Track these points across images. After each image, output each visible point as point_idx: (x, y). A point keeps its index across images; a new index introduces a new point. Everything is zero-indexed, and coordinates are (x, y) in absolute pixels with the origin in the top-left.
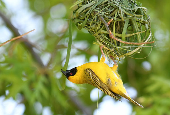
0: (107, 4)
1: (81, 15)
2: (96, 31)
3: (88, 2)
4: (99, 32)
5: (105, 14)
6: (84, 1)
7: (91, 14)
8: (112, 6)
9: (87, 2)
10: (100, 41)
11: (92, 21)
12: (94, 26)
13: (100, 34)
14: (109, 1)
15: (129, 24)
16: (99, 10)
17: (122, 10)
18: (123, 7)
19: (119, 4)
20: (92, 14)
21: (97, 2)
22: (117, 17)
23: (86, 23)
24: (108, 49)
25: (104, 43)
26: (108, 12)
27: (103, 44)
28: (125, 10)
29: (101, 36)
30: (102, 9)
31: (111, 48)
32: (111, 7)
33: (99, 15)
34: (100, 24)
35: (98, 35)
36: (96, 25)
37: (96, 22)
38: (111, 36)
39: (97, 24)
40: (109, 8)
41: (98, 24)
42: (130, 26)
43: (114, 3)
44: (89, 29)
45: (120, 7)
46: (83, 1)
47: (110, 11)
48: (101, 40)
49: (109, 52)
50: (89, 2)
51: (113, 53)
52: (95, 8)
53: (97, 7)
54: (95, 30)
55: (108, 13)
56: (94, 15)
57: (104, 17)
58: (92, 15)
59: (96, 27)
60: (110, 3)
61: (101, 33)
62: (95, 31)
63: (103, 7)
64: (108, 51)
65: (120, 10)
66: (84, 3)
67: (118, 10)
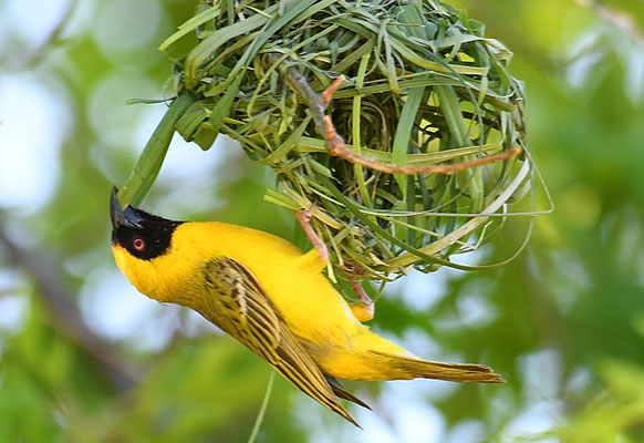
0: (325, 20)
1: (207, 76)
2: (277, 139)
3: (241, 15)
4: (288, 146)
5: (313, 62)
6: (225, 15)
7: (252, 65)
8: (346, 30)
9: (237, 19)
10: (294, 187)
11: (255, 96)
12: (264, 118)
13: (293, 155)
14: (333, 8)
15: (434, 130)
16: (290, 46)
17: (390, 43)
18: (396, 30)
19: (378, 21)
20: (256, 65)
21: (281, 12)
22: (368, 78)
23: (231, 109)
24: (335, 224)
25: (314, 198)
26: (327, 52)
27: (312, 201)
28: (409, 45)
29: (298, 163)
30: (302, 39)
31: (347, 220)
32: (341, 33)
33: (283, 69)
34: (293, 110)
35: (284, 159)
36: (274, 112)
37: (273, 101)
38: (334, 147)
39: (278, 111)
40: (331, 36)
41: (283, 108)
42: (438, 139)
43: (355, 16)
44: (243, 134)
45: (383, 33)
46: (218, 13)
47: (336, 48)
48: (302, 180)
49: (340, 236)
50: (246, 16)
51: (358, 245)
52: (272, 40)
53: (279, 34)
54: (270, 137)
55: (330, 56)
56: (265, 71)
57: (311, 75)
58: (257, 69)
59: (276, 123)
60: (339, 15)
61: (300, 150)
62: (272, 144)
63: (308, 35)
64: (335, 232)
65: (383, 43)
66: (222, 22)
67: (376, 44)
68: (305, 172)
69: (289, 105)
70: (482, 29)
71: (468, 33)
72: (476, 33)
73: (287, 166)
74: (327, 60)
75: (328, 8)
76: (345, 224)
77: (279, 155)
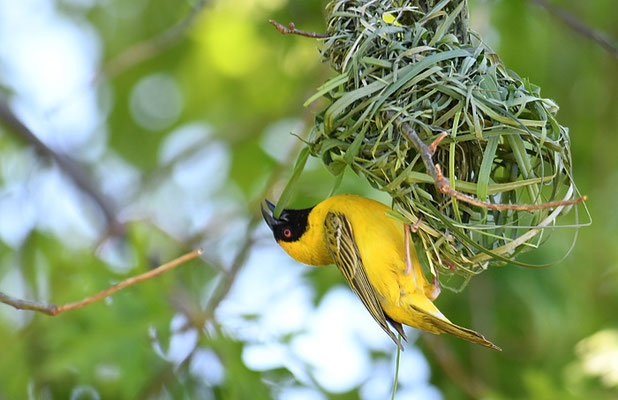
0: (428, 86)
1: (341, 126)
2: (393, 174)
3: (364, 82)
4: (401, 178)
5: (419, 118)
6: (352, 80)
7: (374, 118)
8: (442, 94)
9: (361, 83)
10: (406, 207)
11: (378, 143)
12: (384, 158)
13: (405, 185)
14: (433, 78)
15: (500, 161)
16: (402, 105)
17: (475, 104)
18: (479, 94)
19: (465, 87)
20: (377, 119)
21: (395, 80)
22: (461, 129)
23: (360, 150)
24: (435, 234)
25: (420, 215)
26: (430, 111)
27: (419, 218)
28: (488, 105)
29: (409, 190)
30: (410, 101)
31: (444, 230)
32: (439, 96)
33: (399, 124)
34: (405, 152)
35: (399, 187)
36: (392, 154)
37: (391, 146)
38: (442, 187)
39: (395, 153)
40: (432, 99)
41: (398, 152)
42: (502, 168)
43: (449, 83)
44: (368, 169)
45: (470, 96)
46: (347, 79)
47: (436, 107)
48: (411, 202)
49: (439, 243)
50: (368, 83)
51: (452, 249)
52: (388, 101)
53: (393, 97)
54: (387, 171)
55: (432, 114)
56: (384, 124)
57: (418, 128)
58: (378, 122)
59: (393, 162)
60: (437, 82)
61: (410, 181)
62: (390, 177)
63: (414, 97)
64: (435, 240)
65: (470, 103)
66: (350, 86)
67: (465, 105)
68: (414, 196)
69: (402, 149)
70: (539, 91)
71: (529, 95)
72: (535, 95)
73: (401, 192)
74: (429, 117)
75: (429, 77)
76: (442, 233)
77: (395, 185)
